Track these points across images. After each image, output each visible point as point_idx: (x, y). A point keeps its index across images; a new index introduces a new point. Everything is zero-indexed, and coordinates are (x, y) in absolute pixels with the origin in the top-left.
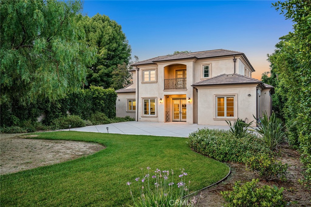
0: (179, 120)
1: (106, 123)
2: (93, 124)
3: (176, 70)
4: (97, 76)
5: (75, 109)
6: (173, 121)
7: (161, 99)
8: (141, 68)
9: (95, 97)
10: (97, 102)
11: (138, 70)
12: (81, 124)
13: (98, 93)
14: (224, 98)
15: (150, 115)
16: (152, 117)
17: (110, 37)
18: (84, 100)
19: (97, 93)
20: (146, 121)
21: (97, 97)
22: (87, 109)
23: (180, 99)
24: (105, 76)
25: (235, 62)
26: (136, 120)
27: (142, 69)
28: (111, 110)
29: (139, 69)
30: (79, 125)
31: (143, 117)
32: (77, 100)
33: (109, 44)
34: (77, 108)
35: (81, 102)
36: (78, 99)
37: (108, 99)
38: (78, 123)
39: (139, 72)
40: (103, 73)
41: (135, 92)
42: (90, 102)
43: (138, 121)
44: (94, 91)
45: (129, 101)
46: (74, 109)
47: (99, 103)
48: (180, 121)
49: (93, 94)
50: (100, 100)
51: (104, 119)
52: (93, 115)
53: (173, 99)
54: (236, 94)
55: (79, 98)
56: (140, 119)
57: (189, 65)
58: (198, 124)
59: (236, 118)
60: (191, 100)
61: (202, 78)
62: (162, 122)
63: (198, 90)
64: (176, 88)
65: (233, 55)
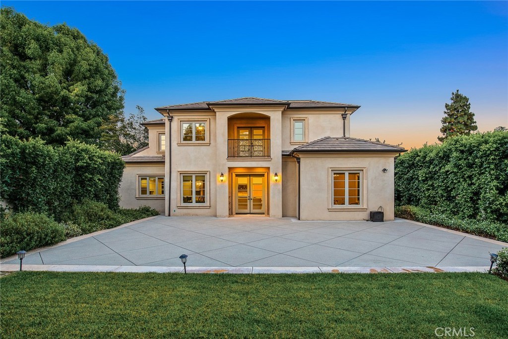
0: (248, 211)
1: (112, 225)
2: (85, 232)
3: (238, 128)
4: (66, 133)
5: (28, 194)
6: (236, 214)
7: (222, 175)
8: (177, 118)
9: (82, 167)
10: (86, 177)
11: (171, 120)
12: (54, 237)
13: (89, 158)
14: (344, 174)
15: (194, 204)
16: (199, 208)
17: (92, 67)
18: (55, 171)
19: (87, 157)
20: (186, 215)
21: (86, 166)
22: (61, 193)
23: (250, 175)
24: (82, 134)
25: (344, 118)
26: (167, 213)
27: (179, 119)
28: (112, 196)
29: (172, 117)
30: (47, 240)
31: (180, 207)
32: (34, 168)
33: (89, 78)
34: (35, 191)
35: (45, 177)
36: (38, 168)
37: (108, 174)
38: (46, 235)
39: (172, 123)
40: (77, 128)
42: (68, 177)
43: (169, 215)
44: (78, 152)
45: (142, 179)
46: (24, 195)
47: (91, 180)
48: (250, 213)
49: (77, 160)
50: (92, 174)
51: (108, 217)
52: (77, 208)
53: (237, 175)
54: (365, 168)
55: (41, 167)
56: (175, 211)
57: (275, 116)
58: (299, 219)
59: (365, 207)
60: (279, 178)
61: (292, 141)
62: (225, 217)
63: (300, 159)
64: (251, 156)
65: (344, 107)
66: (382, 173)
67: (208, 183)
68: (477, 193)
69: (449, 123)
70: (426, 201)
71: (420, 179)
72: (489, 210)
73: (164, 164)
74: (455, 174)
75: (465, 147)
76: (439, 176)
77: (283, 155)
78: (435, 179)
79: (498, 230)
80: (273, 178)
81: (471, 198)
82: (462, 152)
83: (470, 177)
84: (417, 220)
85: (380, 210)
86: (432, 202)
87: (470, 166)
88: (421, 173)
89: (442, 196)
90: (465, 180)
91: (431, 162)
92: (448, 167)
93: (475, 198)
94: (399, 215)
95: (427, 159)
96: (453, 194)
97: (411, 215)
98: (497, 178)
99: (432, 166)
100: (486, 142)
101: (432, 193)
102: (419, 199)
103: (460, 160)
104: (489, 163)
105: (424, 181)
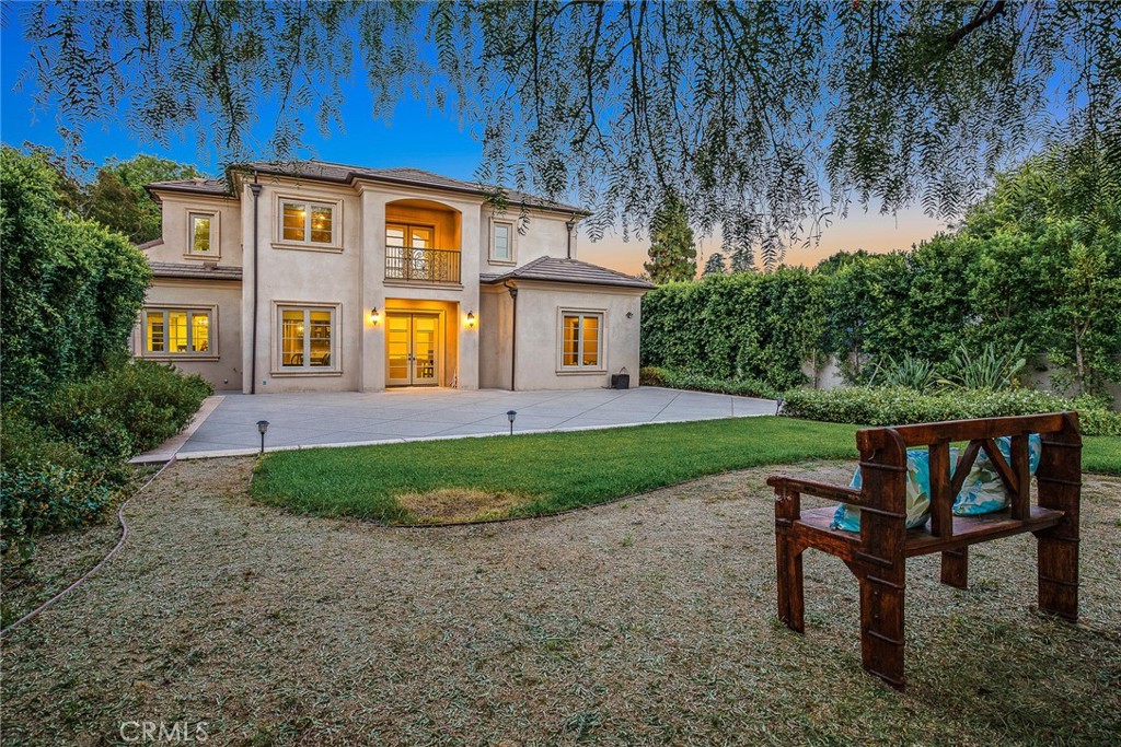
0: (407, 381)
6: (387, 387)
7: (375, 311)
8: (273, 189)
11: (259, 192)
14: (578, 317)
15: (307, 368)
16: (319, 375)
20: (291, 391)
23: (413, 315)
25: (569, 229)
26: (246, 385)
27: (276, 193)
29: (261, 187)
31: (276, 375)
39: (260, 200)
41: (240, 280)
43: (253, 392)
45: (149, 315)
48: (412, 385)
53: (389, 314)
54: (605, 310)
56: (265, 383)
57: (470, 212)
58: (513, 390)
59: (604, 369)
60: (475, 321)
61: (491, 259)
62: (378, 391)
63: (516, 291)
64: (408, 279)
65: (572, 212)
66: (625, 318)
67: (338, 327)
68: (734, 348)
69: (661, 241)
70: (672, 360)
71: (666, 329)
72: (748, 368)
73: (241, 285)
74: (711, 322)
75: (725, 289)
76: (690, 326)
77: (481, 282)
78: (683, 330)
79: (762, 388)
80: (465, 321)
81: (729, 354)
82: (722, 295)
83: (728, 328)
84: (667, 385)
85: (623, 373)
86: (680, 361)
87: (729, 313)
88: (668, 320)
89: (694, 352)
90: (722, 332)
91: (680, 306)
92: (704, 314)
93: (733, 354)
94: (645, 380)
95: (677, 301)
96: (707, 349)
97: (657, 379)
98: (757, 329)
99: (681, 312)
100: (748, 285)
101: (680, 349)
102: (663, 358)
103: (719, 304)
104: (750, 311)
105: (670, 331)
